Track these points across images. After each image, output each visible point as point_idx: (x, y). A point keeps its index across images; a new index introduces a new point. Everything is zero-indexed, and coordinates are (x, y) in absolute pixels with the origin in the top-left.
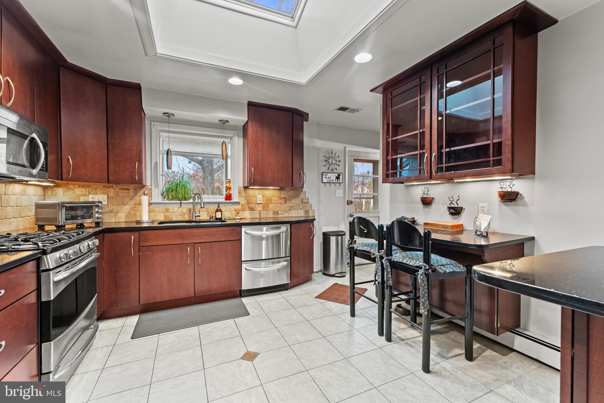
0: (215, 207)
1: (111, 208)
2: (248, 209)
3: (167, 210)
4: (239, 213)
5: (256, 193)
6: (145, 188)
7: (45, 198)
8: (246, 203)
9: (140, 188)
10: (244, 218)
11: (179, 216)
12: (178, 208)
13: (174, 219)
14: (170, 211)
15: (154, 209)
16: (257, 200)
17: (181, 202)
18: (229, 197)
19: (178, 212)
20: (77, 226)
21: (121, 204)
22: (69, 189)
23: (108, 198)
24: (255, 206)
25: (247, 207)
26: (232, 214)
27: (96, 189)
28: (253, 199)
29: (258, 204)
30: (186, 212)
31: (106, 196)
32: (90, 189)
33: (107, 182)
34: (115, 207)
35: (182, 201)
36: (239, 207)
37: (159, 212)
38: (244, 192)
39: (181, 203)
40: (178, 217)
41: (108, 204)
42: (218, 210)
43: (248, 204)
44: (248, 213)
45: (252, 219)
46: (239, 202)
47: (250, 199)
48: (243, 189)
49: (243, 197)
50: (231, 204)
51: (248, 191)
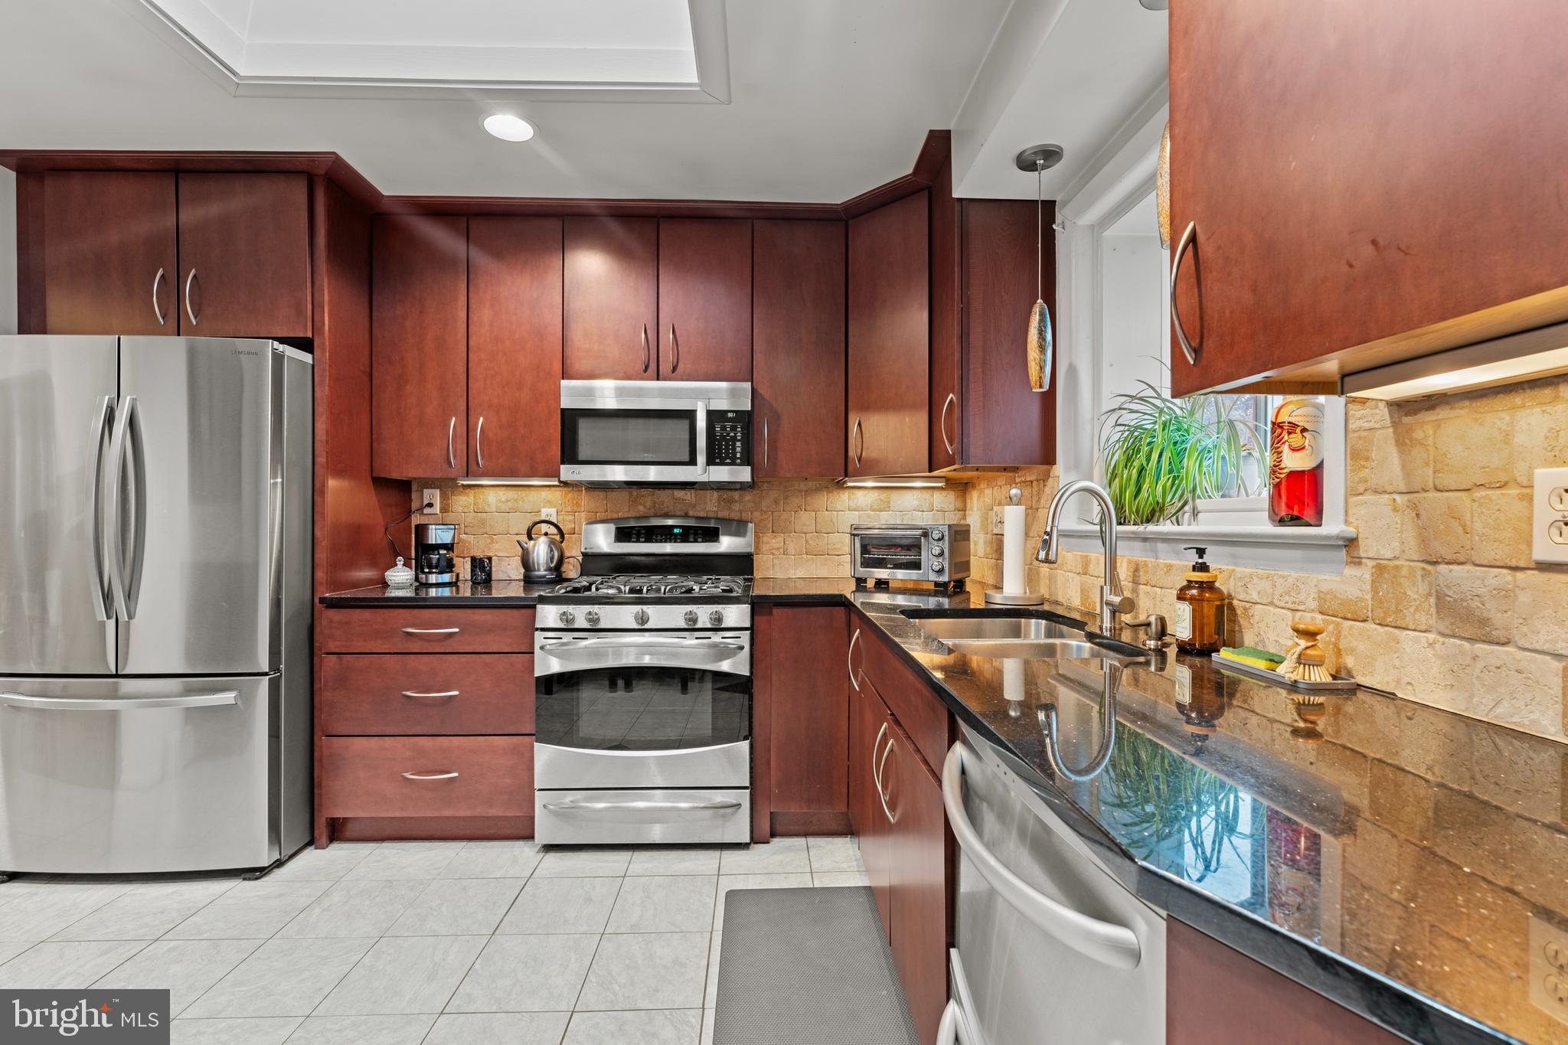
5: (1520, 439)
6: (1051, 474)
9: (1045, 476)
10: (1393, 698)
16: (1530, 522)
24: (1503, 593)
27: (1000, 488)
28: (1488, 521)
29: (1542, 567)
32: (995, 491)
36: (1355, 583)
38: (1397, 443)
42: (1194, 588)
43: (1429, 558)
44: (1430, 652)
45: (1467, 725)
46: (1350, 543)
47: (1453, 514)
48: (1388, 422)
49: (1385, 492)
50: (1298, 553)
51: (1425, 427)
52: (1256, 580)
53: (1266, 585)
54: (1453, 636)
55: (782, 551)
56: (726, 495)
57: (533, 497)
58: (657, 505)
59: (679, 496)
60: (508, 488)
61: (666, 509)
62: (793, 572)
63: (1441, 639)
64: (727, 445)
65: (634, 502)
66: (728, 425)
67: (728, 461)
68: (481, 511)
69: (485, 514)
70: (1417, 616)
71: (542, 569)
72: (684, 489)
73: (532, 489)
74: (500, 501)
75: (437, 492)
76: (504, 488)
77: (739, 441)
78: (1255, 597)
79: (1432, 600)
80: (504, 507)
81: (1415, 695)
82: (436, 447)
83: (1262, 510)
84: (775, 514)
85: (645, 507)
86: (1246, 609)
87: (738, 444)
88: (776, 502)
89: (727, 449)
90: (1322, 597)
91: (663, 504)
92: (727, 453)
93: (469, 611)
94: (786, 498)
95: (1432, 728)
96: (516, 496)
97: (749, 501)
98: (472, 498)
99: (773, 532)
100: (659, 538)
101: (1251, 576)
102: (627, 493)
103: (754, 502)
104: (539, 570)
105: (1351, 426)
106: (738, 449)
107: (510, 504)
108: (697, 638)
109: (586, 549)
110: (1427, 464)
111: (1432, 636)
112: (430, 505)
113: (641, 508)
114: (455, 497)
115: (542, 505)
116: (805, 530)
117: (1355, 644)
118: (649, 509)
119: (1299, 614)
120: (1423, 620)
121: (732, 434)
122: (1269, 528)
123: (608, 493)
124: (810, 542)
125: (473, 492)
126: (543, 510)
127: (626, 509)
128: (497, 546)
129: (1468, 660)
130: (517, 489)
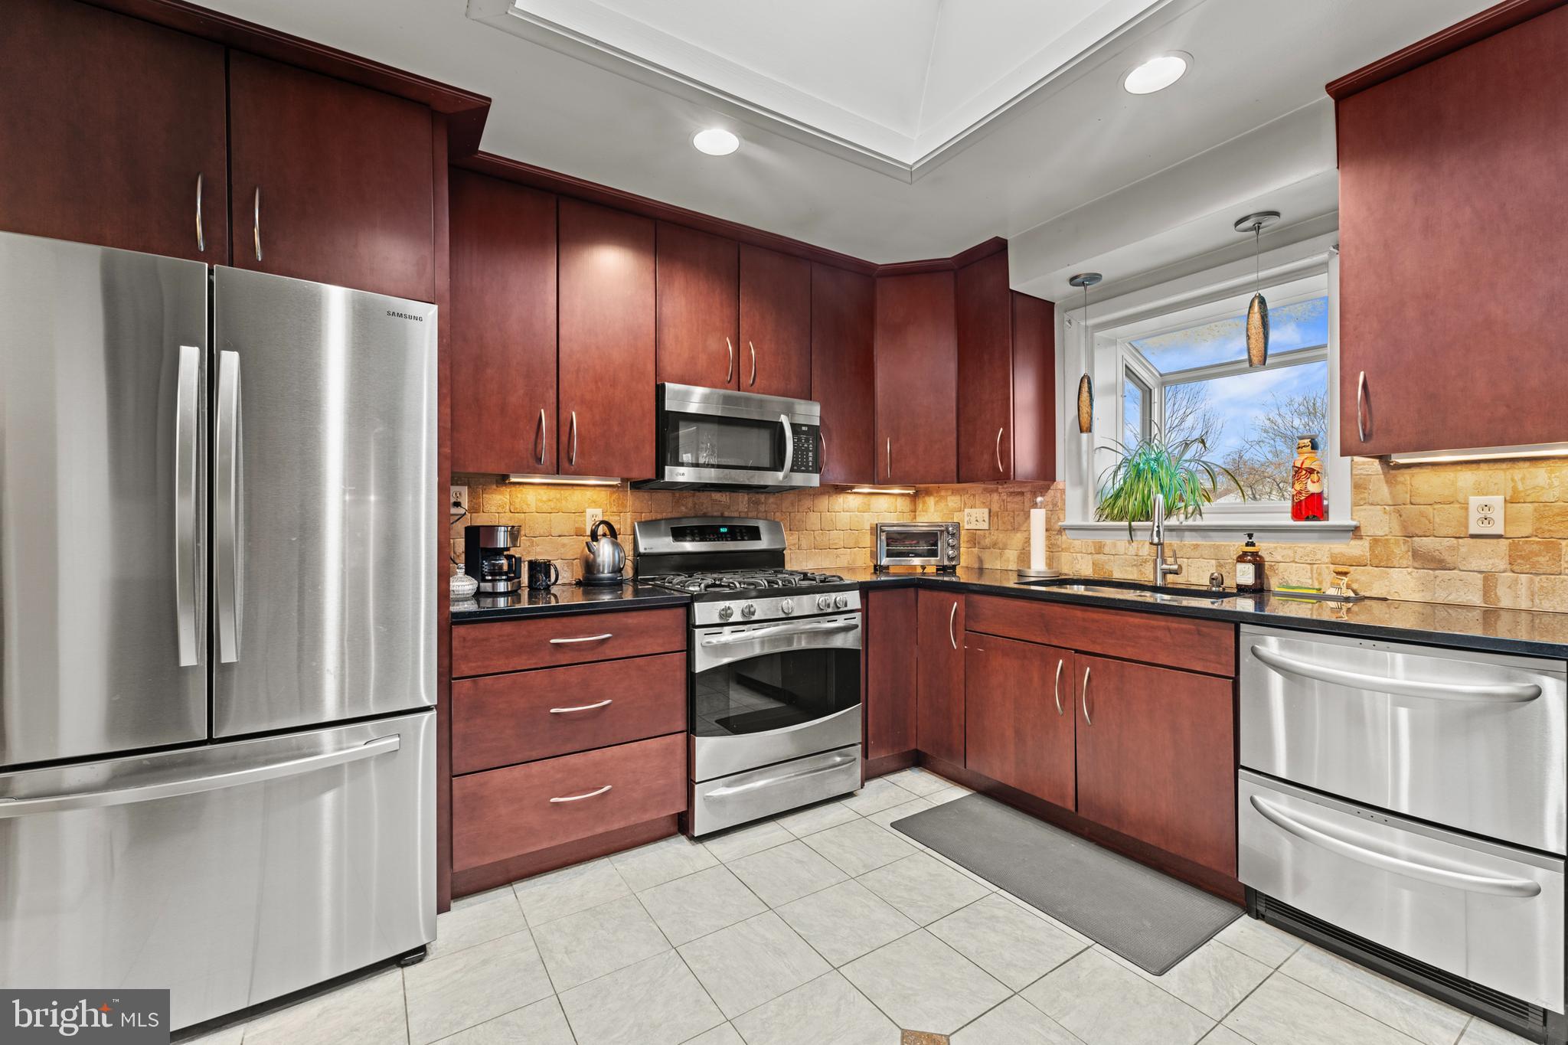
0: (1238, 543)
1: (994, 538)
2: (1408, 560)
3: (1099, 549)
4: (1345, 574)
5: (1460, 484)
6: (1051, 488)
7: (915, 515)
8: (1397, 529)
9: (1043, 488)
10: (1385, 599)
11: (1129, 566)
12: (1127, 544)
13: (1118, 575)
14: (1106, 550)
15: (1071, 544)
16: (1467, 518)
17: (1130, 524)
18: (1310, 508)
19: (1126, 554)
20: (938, 570)
21: (1010, 528)
22: (942, 497)
23: (990, 516)
24: (1452, 548)
25: (1400, 550)
26: (1320, 574)
27: (974, 495)
28: (1443, 518)
29: (1473, 536)
30: (1149, 557)
31: (986, 511)
32: (965, 497)
33: (956, 480)
34: (1001, 536)
35: (1133, 523)
36: (1356, 548)
37: (1082, 552)
38: (1387, 482)
39: (1131, 529)
40: (1126, 571)
41: (989, 529)
42: (1248, 555)
43: (1408, 535)
44: (1409, 577)
45: (1432, 606)
46: (1356, 529)
47: (1422, 514)
48: (1381, 472)
49: (1378, 505)
50: (1316, 535)
51: (1405, 476)
52: (1279, 550)
53: (1290, 553)
54: (1424, 569)
55: (797, 546)
56: (755, 497)
57: (576, 497)
58: (697, 506)
59: (717, 498)
60: (550, 487)
61: (705, 510)
62: (804, 564)
63: (1416, 571)
64: (802, 455)
65: (677, 503)
66: (803, 437)
67: (803, 468)
68: (518, 510)
69: (523, 514)
70: (1401, 561)
71: (606, 571)
72: (720, 491)
73: (575, 488)
74: (541, 501)
75: (465, 490)
76: (545, 487)
77: (810, 451)
78: (1279, 558)
79: (1410, 553)
80: (545, 508)
81: (1400, 597)
82: (522, 441)
83: (1287, 512)
84: (792, 514)
85: (687, 508)
86: (1271, 566)
87: (810, 454)
88: (792, 504)
89: (802, 458)
90: (1332, 556)
91: (702, 505)
92: (802, 461)
93: (621, 615)
94: (799, 501)
95: (1410, 611)
96: (558, 496)
97: (772, 503)
98: (508, 497)
99: (790, 530)
100: (711, 537)
101: (1276, 548)
102: (670, 494)
103: (776, 504)
104: (603, 573)
105: (1354, 472)
106: (810, 459)
107: (552, 504)
108: (828, 621)
109: (645, 549)
110: (1407, 493)
111: (1410, 570)
112: (457, 504)
113: (683, 508)
114: (487, 496)
115: (587, 506)
116: (813, 529)
117: (1358, 577)
118: (690, 510)
119: (1315, 566)
120: (1405, 563)
121: (806, 445)
122: (1292, 523)
123: (653, 494)
124: (818, 538)
125: (508, 490)
126: (587, 510)
127: (670, 510)
128: (538, 549)
129: (1432, 578)
130: (559, 488)
